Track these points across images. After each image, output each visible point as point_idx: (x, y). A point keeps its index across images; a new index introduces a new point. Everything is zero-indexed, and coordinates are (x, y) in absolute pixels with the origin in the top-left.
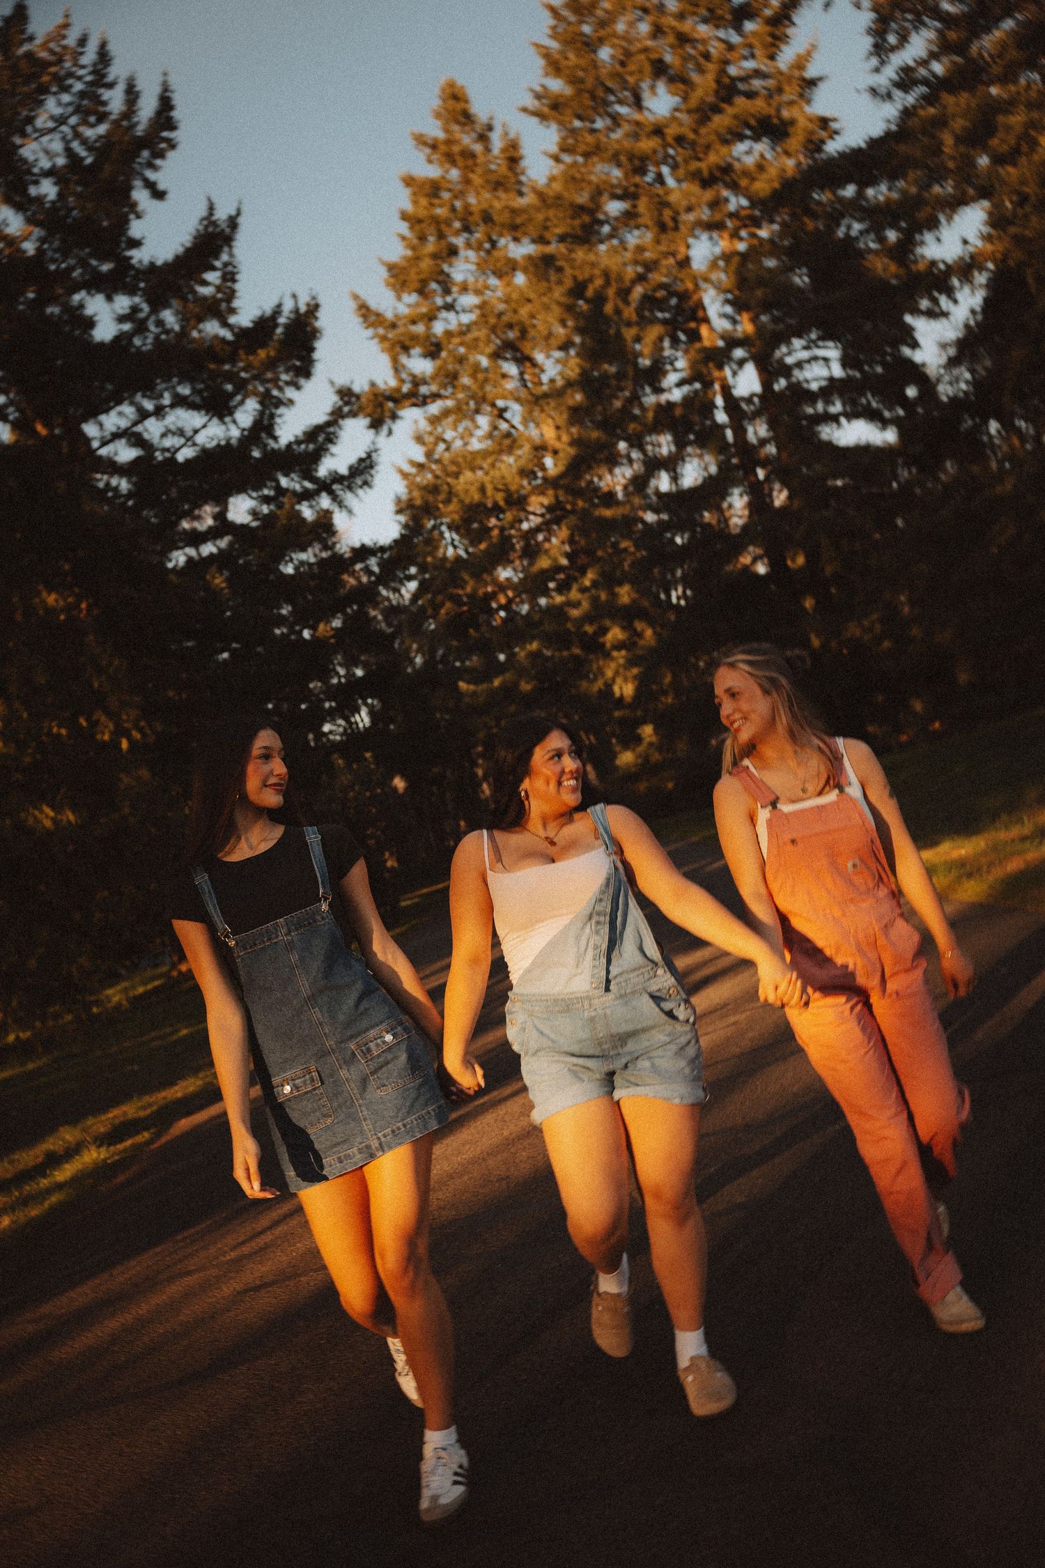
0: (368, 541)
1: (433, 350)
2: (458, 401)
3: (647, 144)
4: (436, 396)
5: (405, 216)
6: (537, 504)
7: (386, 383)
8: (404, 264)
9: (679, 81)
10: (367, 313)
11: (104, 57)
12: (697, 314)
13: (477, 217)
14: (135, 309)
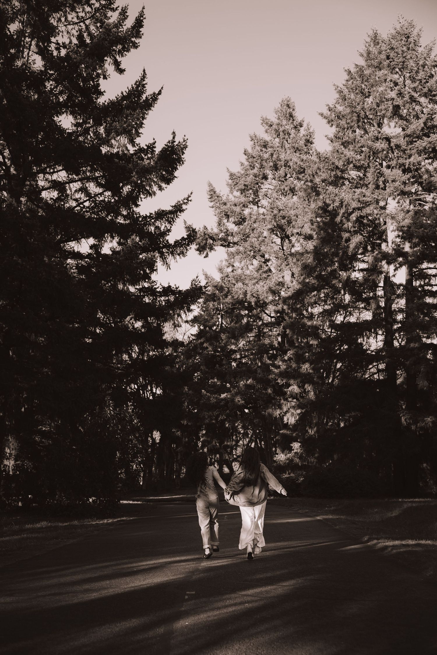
0: (173, 285)
1: (240, 222)
2: (246, 248)
4: (236, 244)
5: (246, 153)
6: (272, 309)
7: (212, 229)
8: (238, 175)
9: (405, 119)
12: (382, 236)
13: (282, 163)
14: (85, 122)
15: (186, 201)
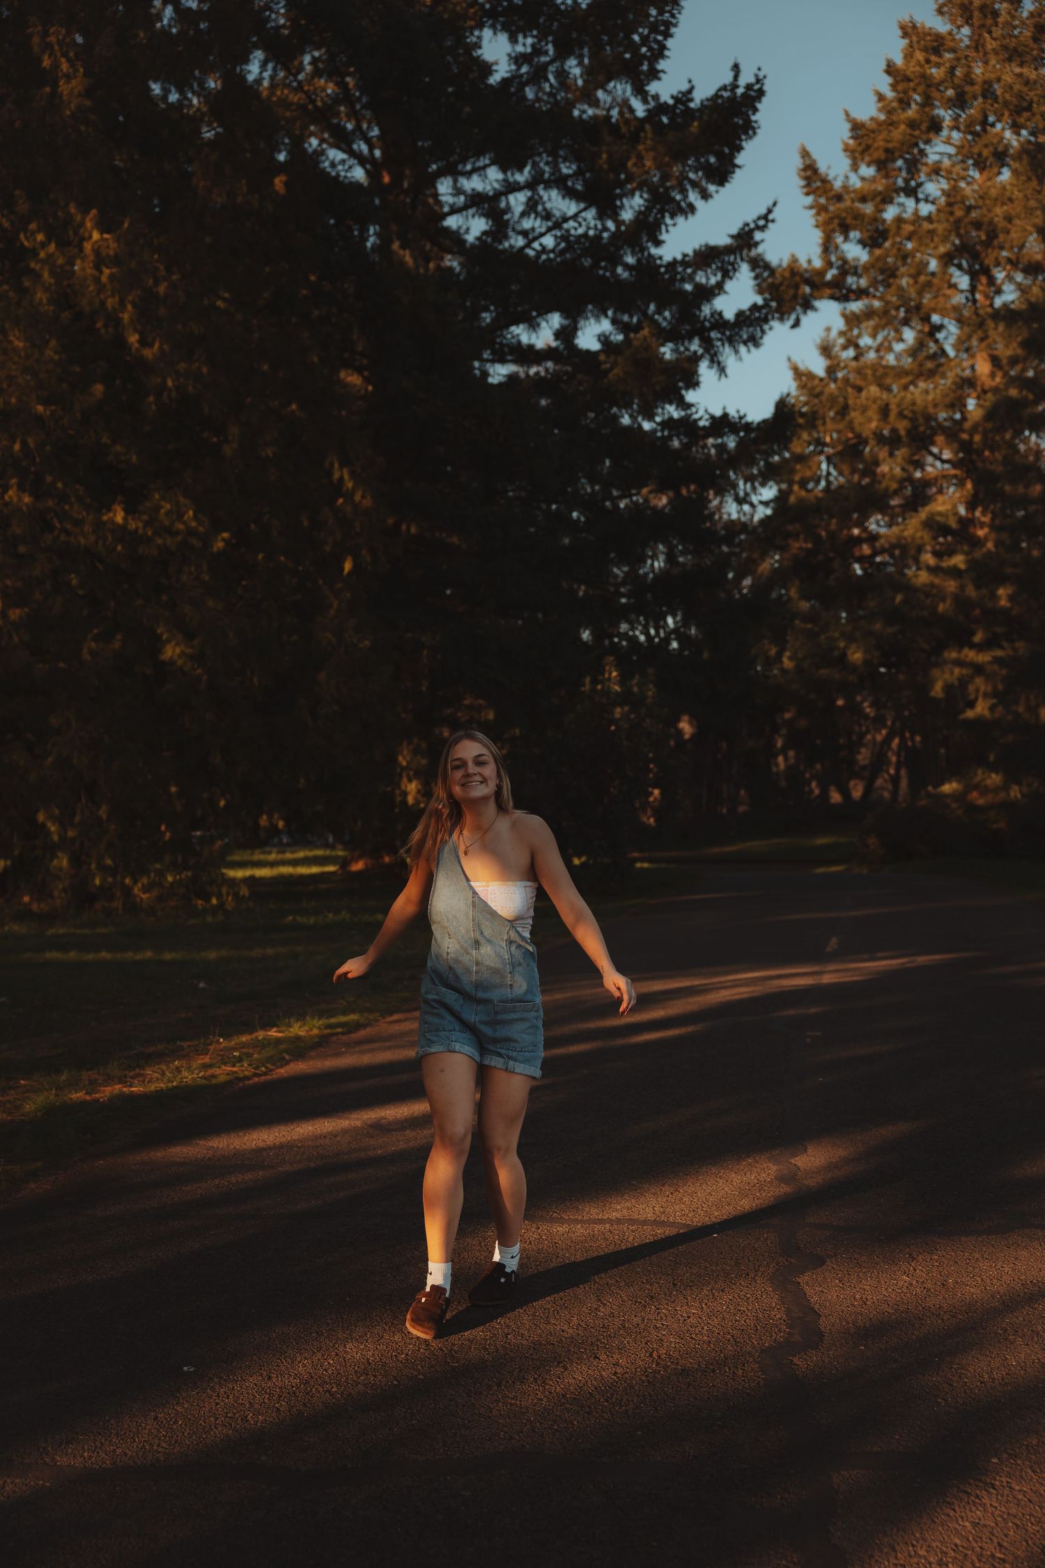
1: (874, 239)
2: (887, 303)
5: (890, 69)
6: (945, 446)
7: (809, 261)
8: (873, 126)
10: (812, 176)
13: (978, 88)
14: (537, 51)
15: (762, 223)
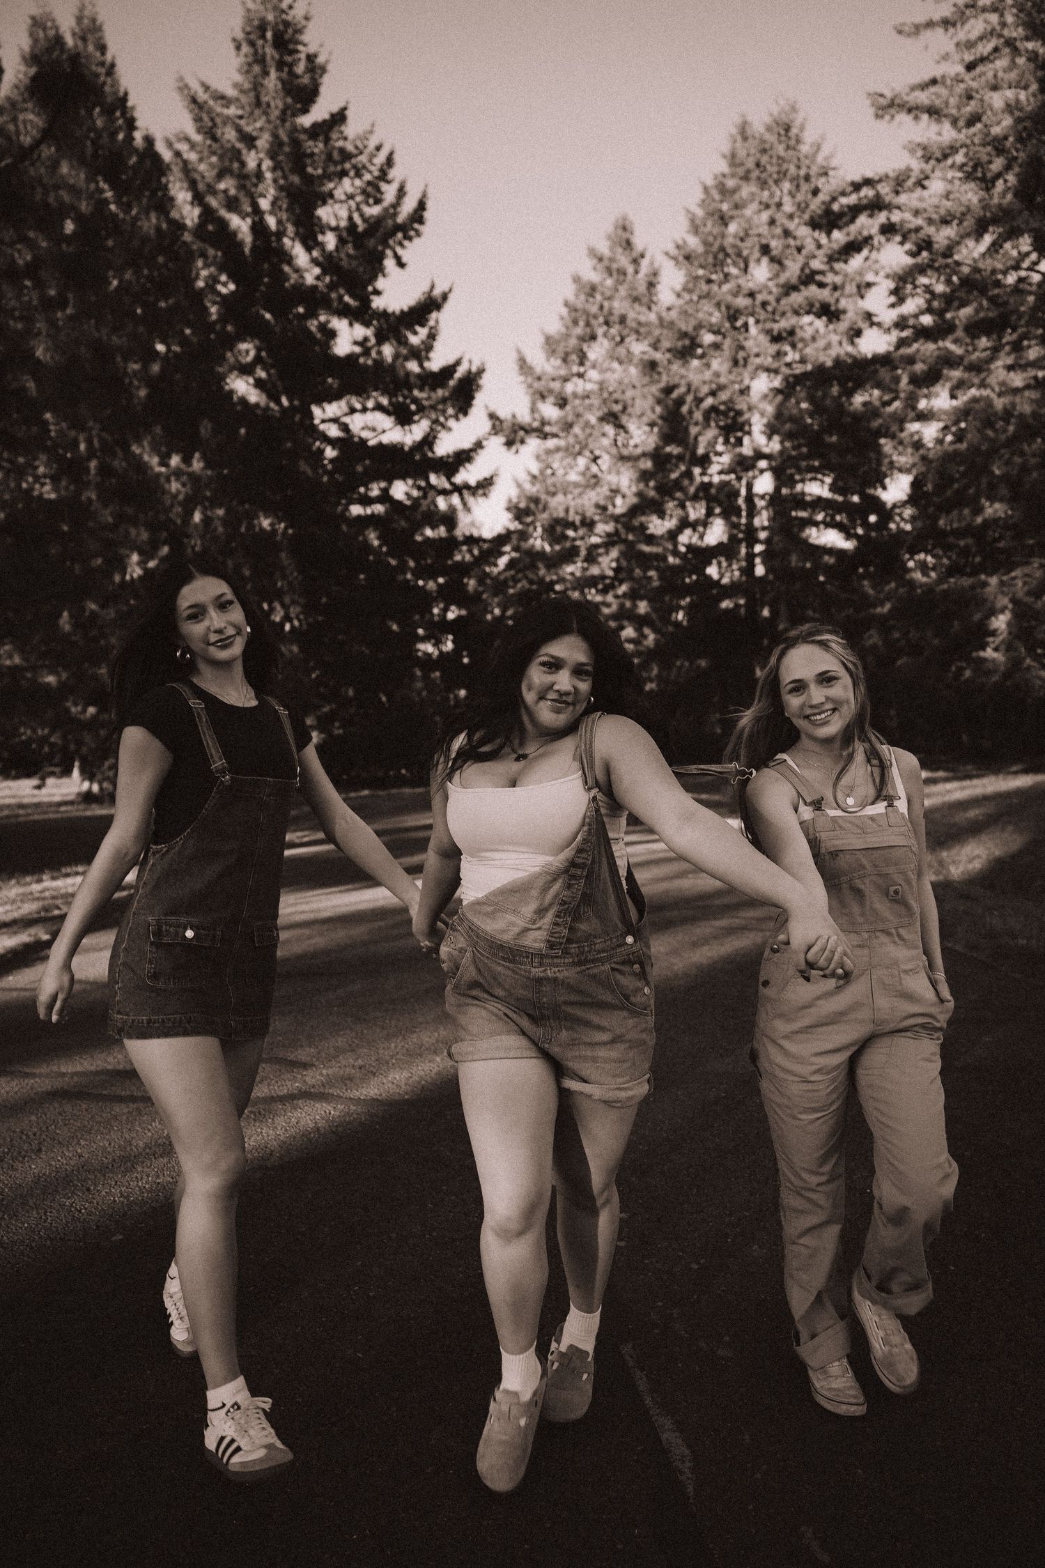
1: (562, 403)
2: (569, 443)
3: (742, 302)
4: (555, 436)
5: (566, 304)
6: (603, 528)
7: (523, 418)
8: (557, 337)
9: (777, 261)
10: (524, 366)
11: (390, 162)
12: (745, 427)
13: (615, 318)
14: (366, 339)
